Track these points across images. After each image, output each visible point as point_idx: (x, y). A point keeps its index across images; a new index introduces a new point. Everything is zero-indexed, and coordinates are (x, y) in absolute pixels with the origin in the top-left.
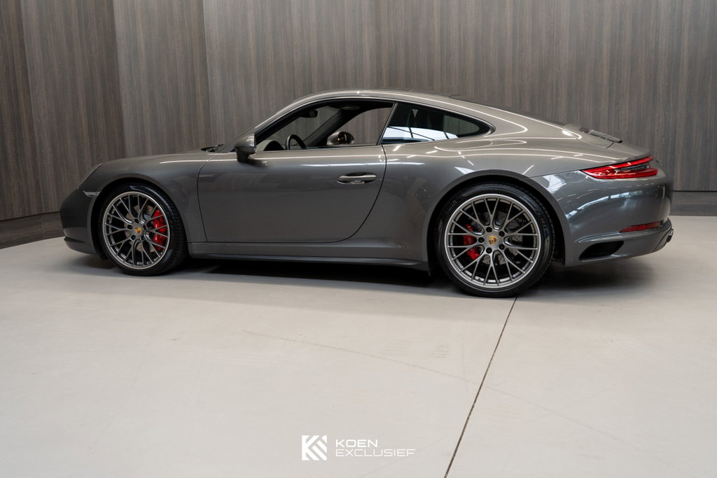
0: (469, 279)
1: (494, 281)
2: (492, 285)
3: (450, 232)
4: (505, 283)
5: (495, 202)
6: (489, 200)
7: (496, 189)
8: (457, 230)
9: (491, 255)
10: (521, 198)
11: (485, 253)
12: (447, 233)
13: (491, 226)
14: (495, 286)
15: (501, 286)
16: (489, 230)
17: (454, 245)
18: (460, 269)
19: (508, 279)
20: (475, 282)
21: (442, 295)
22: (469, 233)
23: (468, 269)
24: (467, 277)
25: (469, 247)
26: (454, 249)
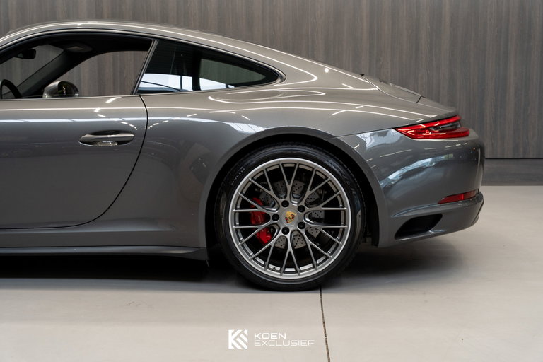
0: (261, 269)
1: (293, 270)
2: (290, 275)
3: (236, 208)
4: (307, 271)
5: (293, 168)
6: (285, 165)
7: (295, 152)
8: (244, 205)
9: (288, 236)
10: (326, 162)
11: (281, 233)
12: (231, 210)
13: (288, 199)
14: (295, 276)
15: (303, 275)
16: (286, 204)
17: (240, 225)
18: (250, 256)
19: (311, 266)
20: (269, 273)
21: (225, 292)
22: (260, 209)
23: (259, 256)
24: (258, 266)
25: (261, 227)
26: (241, 229)
